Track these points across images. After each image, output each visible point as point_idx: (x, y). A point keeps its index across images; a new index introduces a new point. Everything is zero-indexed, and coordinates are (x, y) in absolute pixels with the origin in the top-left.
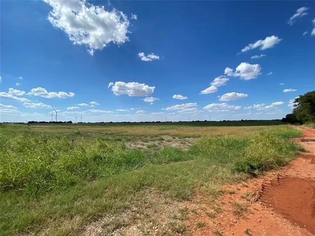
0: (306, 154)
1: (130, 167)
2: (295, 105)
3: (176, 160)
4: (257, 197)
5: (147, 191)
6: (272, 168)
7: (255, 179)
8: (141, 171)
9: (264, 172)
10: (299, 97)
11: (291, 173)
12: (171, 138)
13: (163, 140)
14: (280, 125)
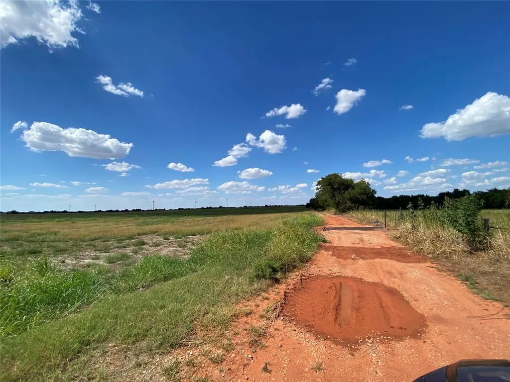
0: (328, 245)
1: (58, 312)
2: (318, 189)
3: (166, 279)
4: (278, 311)
5: (97, 353)
6: (294, 267)
7: (277, 285)
8: (88, 313)
9: (287, 274)
10: (321, 179)
11: (314, 270)
12: (160, 239)
13: (143, 243)
14: (304, 212)
